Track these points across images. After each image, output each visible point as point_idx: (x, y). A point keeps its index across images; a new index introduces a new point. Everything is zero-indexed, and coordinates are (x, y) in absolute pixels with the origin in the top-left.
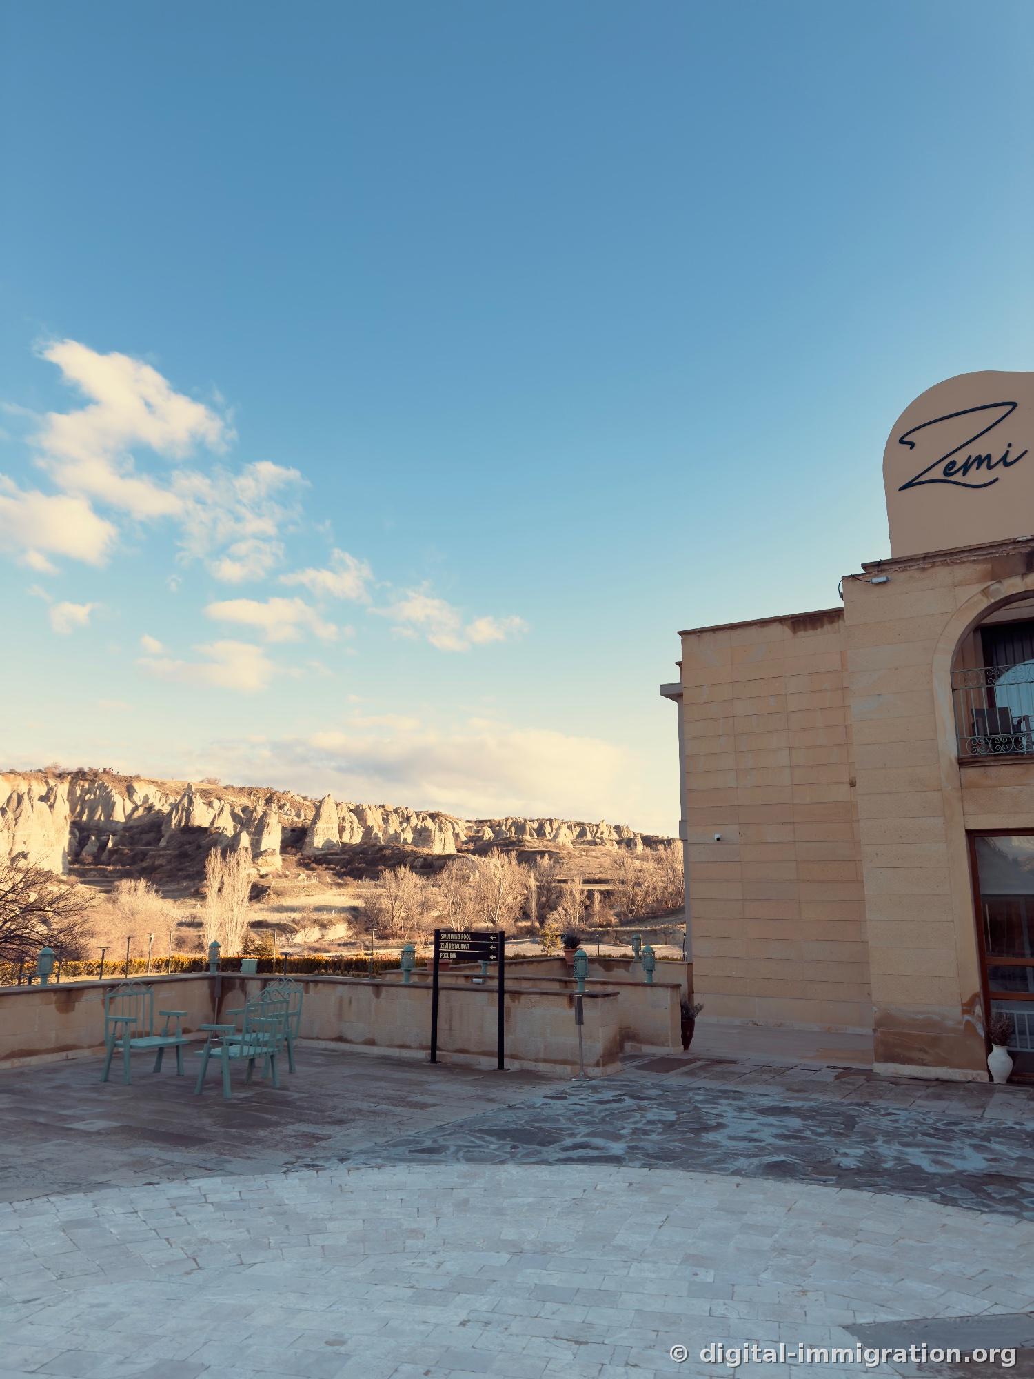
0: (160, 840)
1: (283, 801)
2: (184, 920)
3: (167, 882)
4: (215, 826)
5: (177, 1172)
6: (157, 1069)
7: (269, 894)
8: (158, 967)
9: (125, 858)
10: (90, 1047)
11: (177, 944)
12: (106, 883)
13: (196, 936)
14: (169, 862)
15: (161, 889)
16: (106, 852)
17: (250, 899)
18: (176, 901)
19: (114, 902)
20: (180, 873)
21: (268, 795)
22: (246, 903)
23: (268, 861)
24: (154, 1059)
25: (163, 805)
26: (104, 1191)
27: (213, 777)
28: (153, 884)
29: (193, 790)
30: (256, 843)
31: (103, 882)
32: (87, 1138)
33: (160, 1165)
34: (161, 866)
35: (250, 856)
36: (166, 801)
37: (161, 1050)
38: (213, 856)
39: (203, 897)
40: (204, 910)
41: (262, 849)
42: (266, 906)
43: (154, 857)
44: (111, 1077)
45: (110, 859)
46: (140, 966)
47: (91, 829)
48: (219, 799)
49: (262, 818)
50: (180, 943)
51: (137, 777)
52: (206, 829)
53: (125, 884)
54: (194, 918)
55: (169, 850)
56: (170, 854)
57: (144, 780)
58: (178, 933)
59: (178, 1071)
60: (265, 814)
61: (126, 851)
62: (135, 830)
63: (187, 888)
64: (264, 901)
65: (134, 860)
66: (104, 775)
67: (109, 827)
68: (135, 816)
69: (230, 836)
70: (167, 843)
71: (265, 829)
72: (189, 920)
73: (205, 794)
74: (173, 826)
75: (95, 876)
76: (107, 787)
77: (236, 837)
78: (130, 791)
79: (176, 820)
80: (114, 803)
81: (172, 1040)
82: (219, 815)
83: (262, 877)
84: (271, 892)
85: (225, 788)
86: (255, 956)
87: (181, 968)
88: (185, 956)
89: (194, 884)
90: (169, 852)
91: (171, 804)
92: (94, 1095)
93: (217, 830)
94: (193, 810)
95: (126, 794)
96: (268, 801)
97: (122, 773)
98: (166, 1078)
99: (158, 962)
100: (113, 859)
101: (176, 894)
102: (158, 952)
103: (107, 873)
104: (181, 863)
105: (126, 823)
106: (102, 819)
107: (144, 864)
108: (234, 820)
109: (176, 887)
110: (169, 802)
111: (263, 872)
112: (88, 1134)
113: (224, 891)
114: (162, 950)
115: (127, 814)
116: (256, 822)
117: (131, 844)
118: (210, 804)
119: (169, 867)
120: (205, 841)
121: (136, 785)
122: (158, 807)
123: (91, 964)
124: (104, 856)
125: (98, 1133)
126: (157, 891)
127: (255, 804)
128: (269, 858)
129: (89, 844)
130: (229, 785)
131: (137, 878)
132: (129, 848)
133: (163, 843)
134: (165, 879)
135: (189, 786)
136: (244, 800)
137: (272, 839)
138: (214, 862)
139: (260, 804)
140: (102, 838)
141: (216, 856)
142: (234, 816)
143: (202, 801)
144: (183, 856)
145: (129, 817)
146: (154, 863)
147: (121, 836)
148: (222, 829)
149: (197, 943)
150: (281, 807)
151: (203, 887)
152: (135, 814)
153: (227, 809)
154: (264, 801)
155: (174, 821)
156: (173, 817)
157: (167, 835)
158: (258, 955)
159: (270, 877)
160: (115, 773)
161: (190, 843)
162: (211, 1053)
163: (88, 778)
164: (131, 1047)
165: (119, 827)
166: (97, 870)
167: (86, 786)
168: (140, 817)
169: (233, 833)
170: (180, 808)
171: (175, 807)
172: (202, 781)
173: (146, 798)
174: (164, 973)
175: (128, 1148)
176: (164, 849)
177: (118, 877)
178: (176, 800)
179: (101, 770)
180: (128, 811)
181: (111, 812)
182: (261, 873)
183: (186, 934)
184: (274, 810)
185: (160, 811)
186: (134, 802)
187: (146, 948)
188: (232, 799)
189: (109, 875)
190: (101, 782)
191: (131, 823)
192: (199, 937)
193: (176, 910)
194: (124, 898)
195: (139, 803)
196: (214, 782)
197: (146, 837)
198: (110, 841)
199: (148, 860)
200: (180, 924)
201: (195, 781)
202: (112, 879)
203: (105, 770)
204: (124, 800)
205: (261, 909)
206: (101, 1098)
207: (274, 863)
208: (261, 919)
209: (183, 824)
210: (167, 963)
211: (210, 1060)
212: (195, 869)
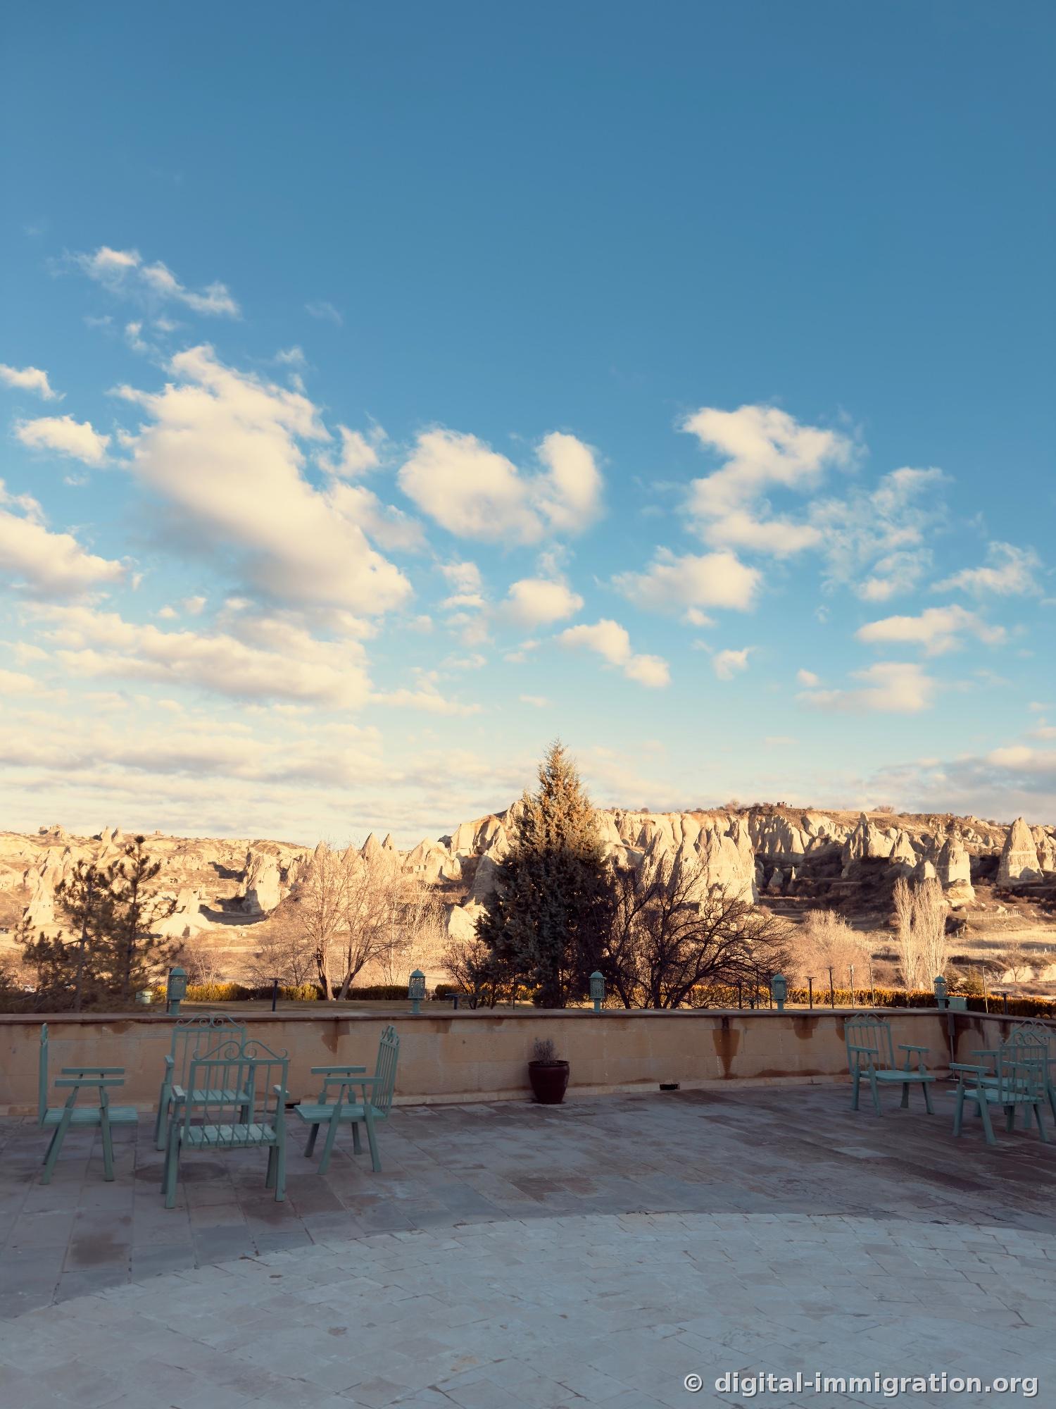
0: (841, 871)
1: (966, 828)
2: (878, 953)
3: (855, 913)
4: (896, 856)
5: (961, 1215)
6: (905, 1103)
7: (966, 928)
8: (861, 999)
9: (809, 889)
10: (831, 1074)
11: (876, 977)
12: (797, 914)
13: (893, 970)
14: (854, 893)
15: (851, 921)
16: (791, 882)
17: (947, 933)
18: (866, 933)
19: (807, 932)
20: (867, 905)
21: (949, 821)
22: (943, 937)
23: (959, 892)
24: (901, 1094)
25: (839, 836)
26: (892, 1221)
27: (885, 805)
28: (842, 915)
29: (868, 820)
30: (943, 873)
31: (793, 913)
32: (858, 1164)
33: (943, 1205)
34: (846, 896)
35: (939, 887)
36: (842, 832)
37: (906, 1086)
38: (900, 887)
39: (896, 930)
40: (898, 943)
41: (951, 879)
42: (964, 941)
43: (837, 888)
44: (860, 1106)
45: (795, 890)
46: (843, 997)
47: (774, 862)
48: (896, 828)
49: (945, 846)
50: (878, 976)
51: (810, 809)
52: (886, 859)
53: (816, 915)
54: (888, 951)
55: (852, 881)
56: (852, 886)
57: (817, 812)
58: (875, 966)
59: (928, 1109)
60: (948, 843)
61: (810, 882)
62: (816, 862)
63: (876, 920)
64: (962, 935)
65: (819, 890)
66: (779, 810)
67: (788, 860)
68: (814, 847)
69: (913, 866)
70: (849, 874)
71: (951, 858)
72: (883, 953)
73: (880, 823)
74: (853, 857)
75: (784, 907)
76: (783, 821)
77: (920, 867)
78: (805, 824)
79: (854, 851)
80: (792, 836)
81: (915, 1076)
82: (898, 844)
83: (955, 909)
84: (967, 926)
85: (901, 816)
86: (963, 995)
87: (885, 1001)
88: (888, 990)
89: (882, 916)
90: (852, 883)
91: (846, 835)
92: (849, 1122)
93: (898, 860)
94: (870, 840)
95: (802, 826)
96: (950, 828)
97: (795, 806)
98: (918, 1115)
99: (860, 994)
100: (798, 891)
101: (866, 925)
102: (858, 984)
103: (795, 904)
104: (866, 895)
105: (805, 854)
106: (783, 851)
107: (829, 895)
108: (915, 849)
109: (864, 918)
110: (844, 832)
111: (955, 904)
112: (857, 1160)
113: (917, 922)
114: (862, 982)
115: (805, 846)
116: (940, 851)
117: (814, 875)
118: (886, 833)
119: (854, 898)
120: (887, 872)
121: (810, 817)
122: (834, 838)
123: (795, 992)
124: (790, 887)
125: (867, 1161)
126: (847, 923)
127: (935, 832)
128: (959, 889)
129: (774, 875)
130: (905, 813)
131: (827, 909)
132: (812, 879)
133: (844, 874)
134: (853, 911)
135: (863, 816)
136: (923, 828)
137: (960, 869)
138: (902, 893)
139: (941, 831)
140: (786, 870)
141: (904, 888)
142: (914, 845)
143: (877, 830)
144: (867, 887)
145: (807, 849)
146: (839, 894)
147: (803, 867)
148: (903, 859)
149: (895, 977)
150: (965, 834)
151: (894, 918)
152: (813, 845)
153: (906, 838)
154: (944, 828)
155: (853, 852)
156: (851, 847)
157: (848, 866)
158: (965, 993)
159: (964, 910)
160: (788, 806)
161: (872, 874)
162: (965, 1094)
163: (764, 812)
164: (877, 1078)
165: (800, 859)
166: (785, 900)
167: (764, 820)
168: (818, 849)
169: (916, 863)
170: (857, 838)
171: (851, 837)
172: (875, 810)
173: (821, 830)
174: (867, 1006)
175: (903, 1181)
176: (847, 880)
177: (806, 908)
178: (851, 831)
179: (775, 805)
180: (806, 843)
181: (790, 843)
182: (953, 906)
183: (883, 967)
184: (957, 837)
185: (836, 842)
186: (810, 834)
187: (845, 980)
188: (910, 827)
189: (797, 906)
190: (776, 816)
191: (810, 855)
192: (897, 970)
193: (870, 943)
194: (816, 929)
195: (816, 835)
196: (888, 810)
197: (827, 868)
198: (793, 872)
199: (833, 891)
200: (875, 957)
201: (868, 809)
202: (801, 910)
203: (778, 804)
204: (801, 832)
205: (959, 944)
206: (856, 1126)
207: (967, 895)
208: (961, 955)
209: (862, 854)
210: (870, 997)
211: (965, 1101)
212: (881, 901)
